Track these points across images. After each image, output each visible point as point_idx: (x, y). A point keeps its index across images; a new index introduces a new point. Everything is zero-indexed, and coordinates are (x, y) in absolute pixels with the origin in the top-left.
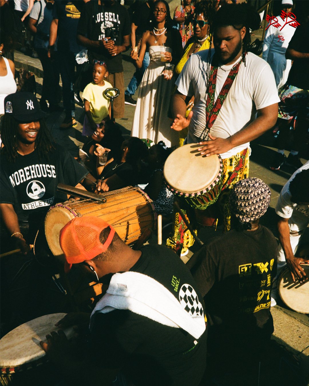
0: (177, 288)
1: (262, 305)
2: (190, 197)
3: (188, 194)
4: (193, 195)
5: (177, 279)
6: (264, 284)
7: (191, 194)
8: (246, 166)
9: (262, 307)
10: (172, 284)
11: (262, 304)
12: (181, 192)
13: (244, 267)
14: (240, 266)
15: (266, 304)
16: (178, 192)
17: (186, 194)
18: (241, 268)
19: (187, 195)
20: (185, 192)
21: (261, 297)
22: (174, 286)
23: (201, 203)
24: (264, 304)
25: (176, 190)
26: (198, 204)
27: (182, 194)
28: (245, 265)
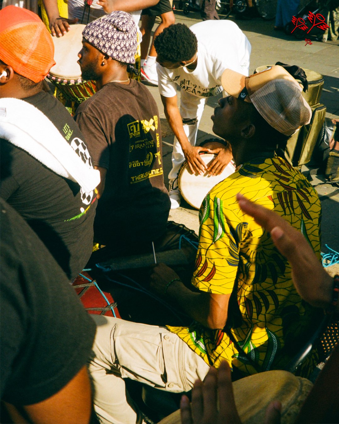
0: (69, 137)
1: (154, 172)
2: (77, 84)
3: (74, 81)
4: (80, 81)
5: (70, 129)
6: (153, 144)
7: (77, 79)
8: (137, 53)
9: (155, 173)
10: (63, 130)
11: (154, 170)
12: (64, 79)
13: (132, 125)
14: (128, 125)
15: (159, 169)
16: (61, 79)
17: (71, 81)
18: (130, 126)
19: (72, 83)
20: (70, 79)
21: (150, 161)
22: (66, 133)
23: (89, 93)
24: (157, 170)
25: (58, 77)
26: (86, 95)
27: (65, 81)
28: (133, 123)
